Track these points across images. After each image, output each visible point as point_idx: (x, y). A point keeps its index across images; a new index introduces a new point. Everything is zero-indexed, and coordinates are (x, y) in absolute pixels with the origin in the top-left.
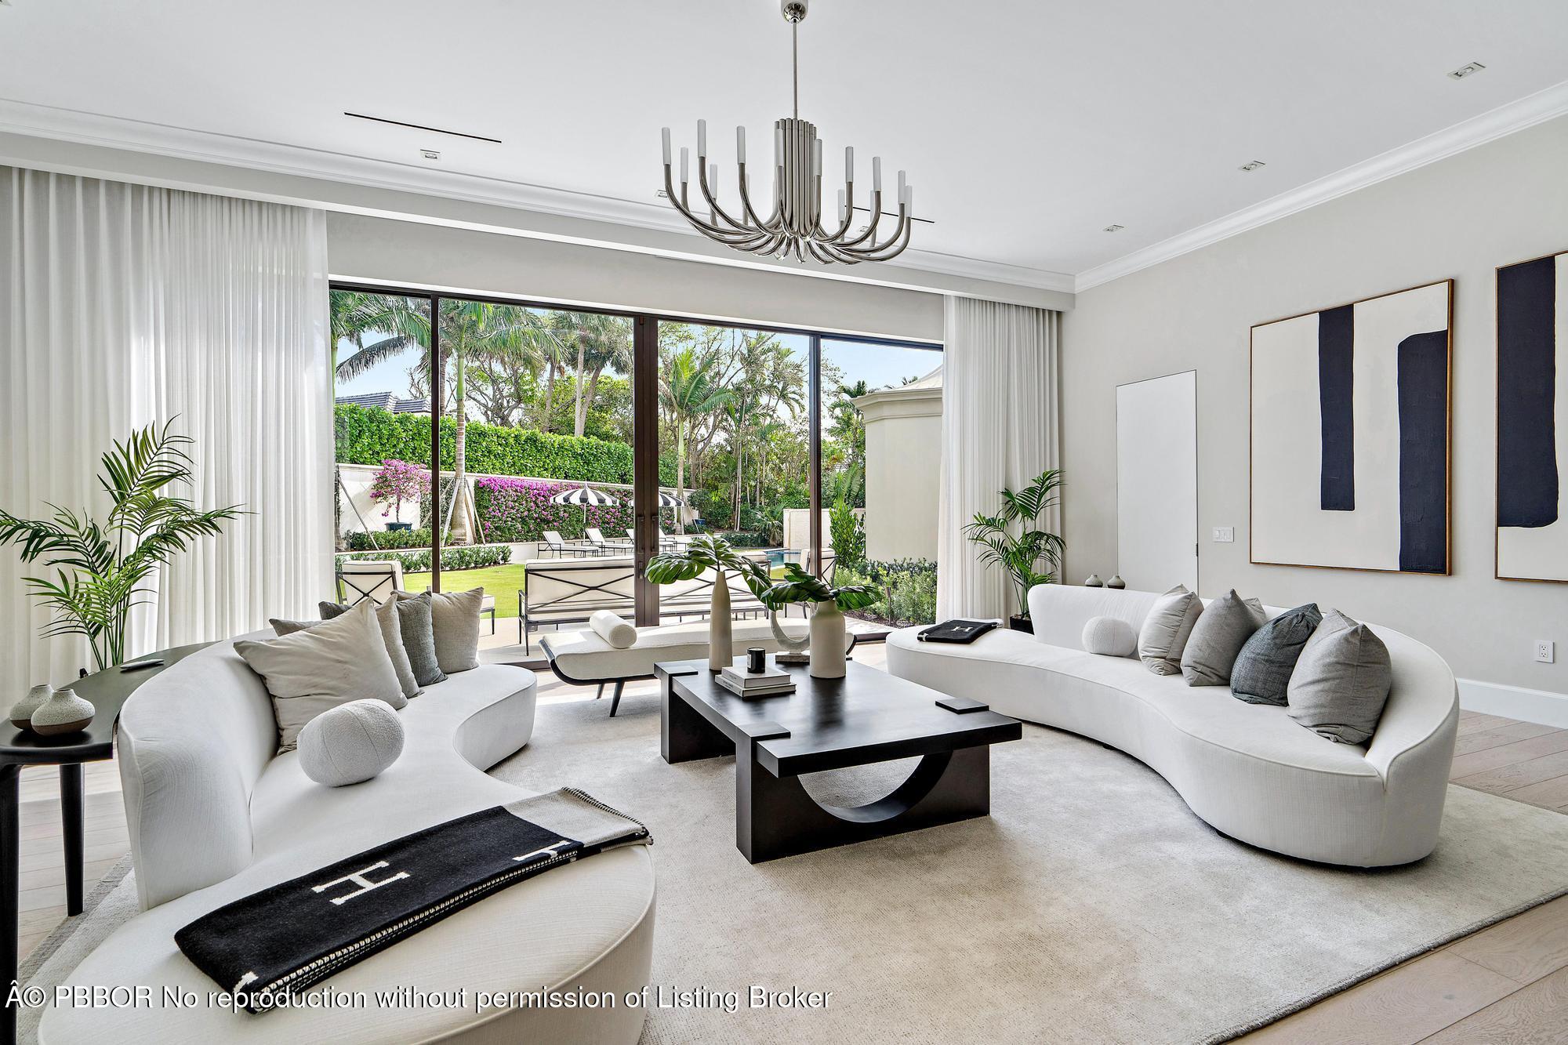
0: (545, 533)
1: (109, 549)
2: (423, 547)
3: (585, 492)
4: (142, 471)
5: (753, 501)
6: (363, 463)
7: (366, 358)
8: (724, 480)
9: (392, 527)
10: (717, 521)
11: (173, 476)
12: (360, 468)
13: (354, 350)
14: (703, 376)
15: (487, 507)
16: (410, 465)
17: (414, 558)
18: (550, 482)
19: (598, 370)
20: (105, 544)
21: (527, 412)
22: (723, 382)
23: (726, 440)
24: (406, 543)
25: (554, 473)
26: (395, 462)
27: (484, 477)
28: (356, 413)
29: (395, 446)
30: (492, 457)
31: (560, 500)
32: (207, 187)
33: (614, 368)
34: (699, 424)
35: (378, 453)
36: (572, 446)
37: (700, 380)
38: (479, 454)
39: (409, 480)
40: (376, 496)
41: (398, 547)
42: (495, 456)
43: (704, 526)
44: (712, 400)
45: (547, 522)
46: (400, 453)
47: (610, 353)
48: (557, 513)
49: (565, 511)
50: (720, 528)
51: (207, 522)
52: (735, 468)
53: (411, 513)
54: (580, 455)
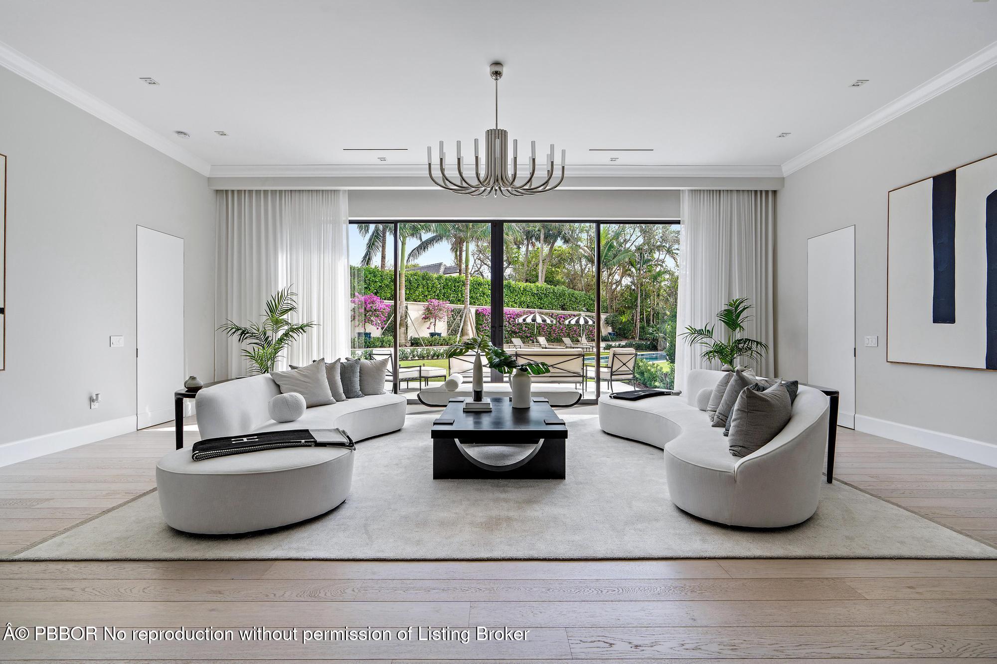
0: (513, 339)
1: (270, 339)
2: (447, 345)
3: (535, 316)
4: (280, 307)
5: (648, 321)
6: (419, 301)
7: (424, 246)
8: (629, 308)
9: (432, 335)
10: (624, 334)
11: (290, 309)
12: (417, 304)
13: (418, 243)
14: (613, 243)
15: (481, 325)
16: (441, 302)
17: (441, 351)
18: (517, 310)
19: (553, 243)
20: (268, 337)
21: (514, 269)
22: (628, 245)
23: (631, 282)
24: (438, 343)
25: (521, 304)
26: (434, 300)
27: (480, 308)
28: (416, 276)
29: (435, 292)
30: (486, 297)
31: (521, 320)
32: (302, 187)
33: (563, 241)
34: (613, 273)
35: (426, 296)
36: (531, 289)
37: (610, 245)
38: (478, 295)
39: (440, 310)
40: (425, 318)
41: (434, 346)
42: (487, 296)
43: (615, 337)
44: (620, 257)
45: (515, 333)
46: (438, 295)
47: (559, 233)
48: (521, 328)
49: (526, 327)
50: (626, 338)
51: (301, 328)
52: (636, 300)
53: (441, 327)
54: (537, 294)
